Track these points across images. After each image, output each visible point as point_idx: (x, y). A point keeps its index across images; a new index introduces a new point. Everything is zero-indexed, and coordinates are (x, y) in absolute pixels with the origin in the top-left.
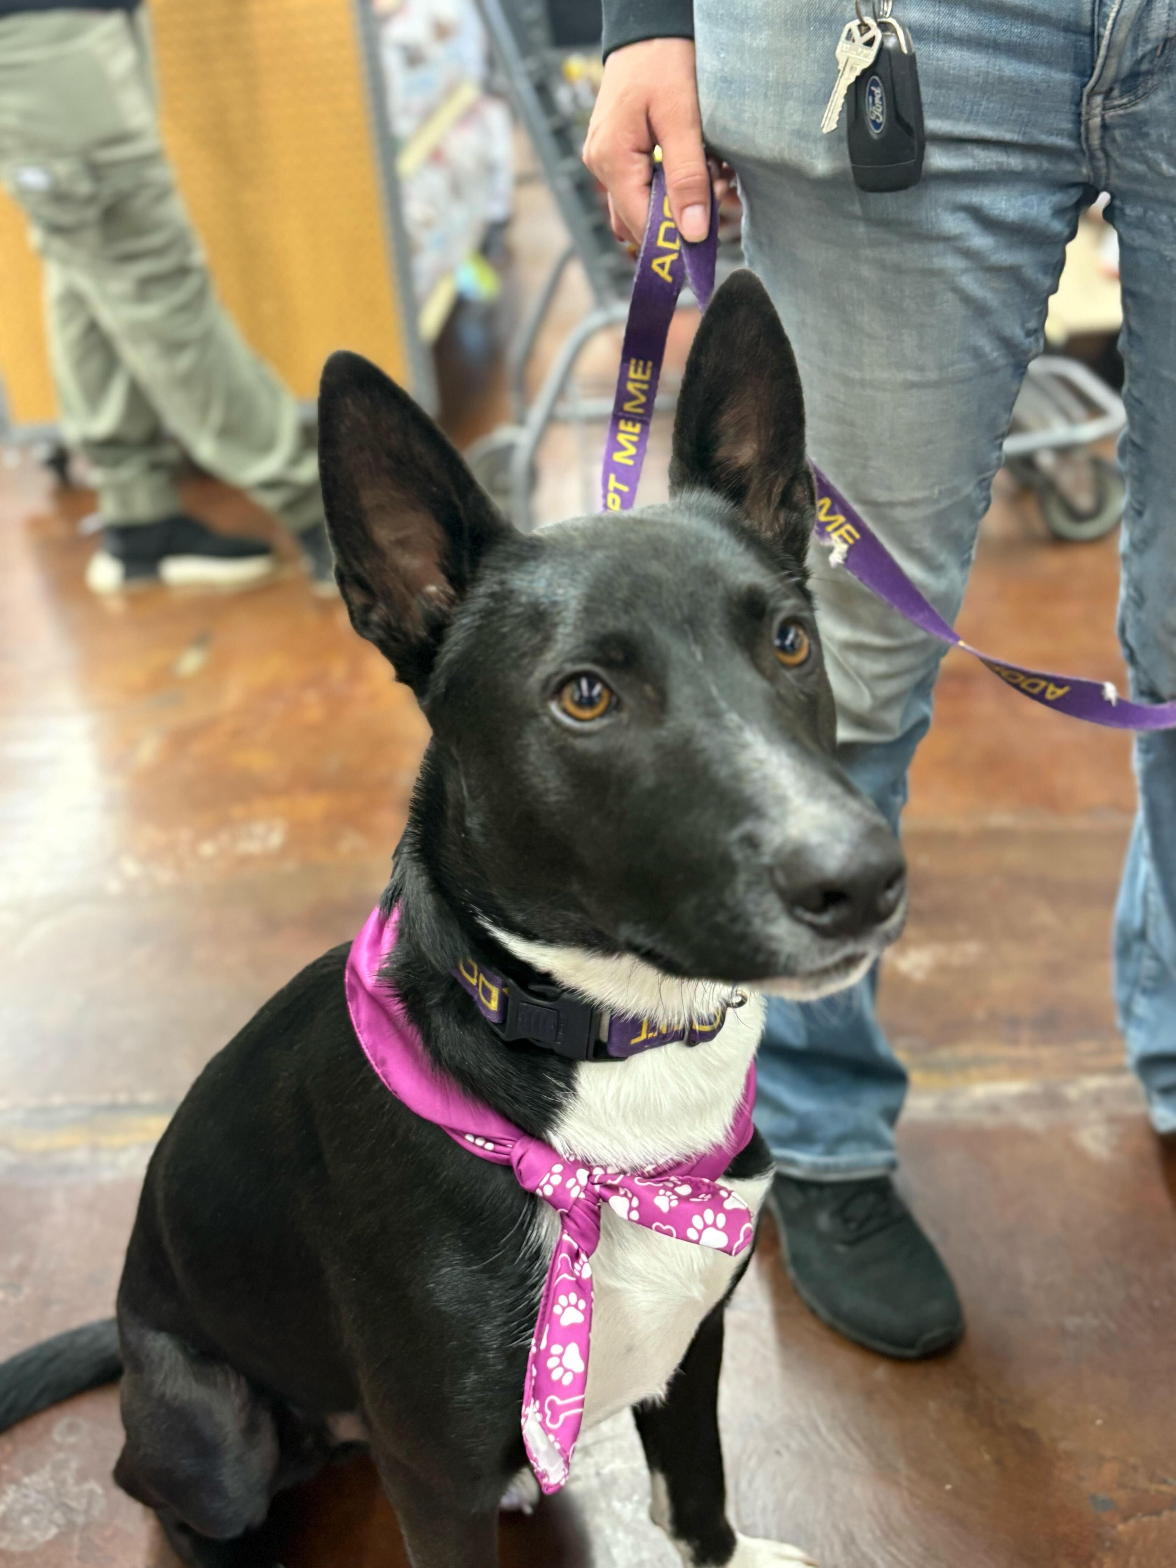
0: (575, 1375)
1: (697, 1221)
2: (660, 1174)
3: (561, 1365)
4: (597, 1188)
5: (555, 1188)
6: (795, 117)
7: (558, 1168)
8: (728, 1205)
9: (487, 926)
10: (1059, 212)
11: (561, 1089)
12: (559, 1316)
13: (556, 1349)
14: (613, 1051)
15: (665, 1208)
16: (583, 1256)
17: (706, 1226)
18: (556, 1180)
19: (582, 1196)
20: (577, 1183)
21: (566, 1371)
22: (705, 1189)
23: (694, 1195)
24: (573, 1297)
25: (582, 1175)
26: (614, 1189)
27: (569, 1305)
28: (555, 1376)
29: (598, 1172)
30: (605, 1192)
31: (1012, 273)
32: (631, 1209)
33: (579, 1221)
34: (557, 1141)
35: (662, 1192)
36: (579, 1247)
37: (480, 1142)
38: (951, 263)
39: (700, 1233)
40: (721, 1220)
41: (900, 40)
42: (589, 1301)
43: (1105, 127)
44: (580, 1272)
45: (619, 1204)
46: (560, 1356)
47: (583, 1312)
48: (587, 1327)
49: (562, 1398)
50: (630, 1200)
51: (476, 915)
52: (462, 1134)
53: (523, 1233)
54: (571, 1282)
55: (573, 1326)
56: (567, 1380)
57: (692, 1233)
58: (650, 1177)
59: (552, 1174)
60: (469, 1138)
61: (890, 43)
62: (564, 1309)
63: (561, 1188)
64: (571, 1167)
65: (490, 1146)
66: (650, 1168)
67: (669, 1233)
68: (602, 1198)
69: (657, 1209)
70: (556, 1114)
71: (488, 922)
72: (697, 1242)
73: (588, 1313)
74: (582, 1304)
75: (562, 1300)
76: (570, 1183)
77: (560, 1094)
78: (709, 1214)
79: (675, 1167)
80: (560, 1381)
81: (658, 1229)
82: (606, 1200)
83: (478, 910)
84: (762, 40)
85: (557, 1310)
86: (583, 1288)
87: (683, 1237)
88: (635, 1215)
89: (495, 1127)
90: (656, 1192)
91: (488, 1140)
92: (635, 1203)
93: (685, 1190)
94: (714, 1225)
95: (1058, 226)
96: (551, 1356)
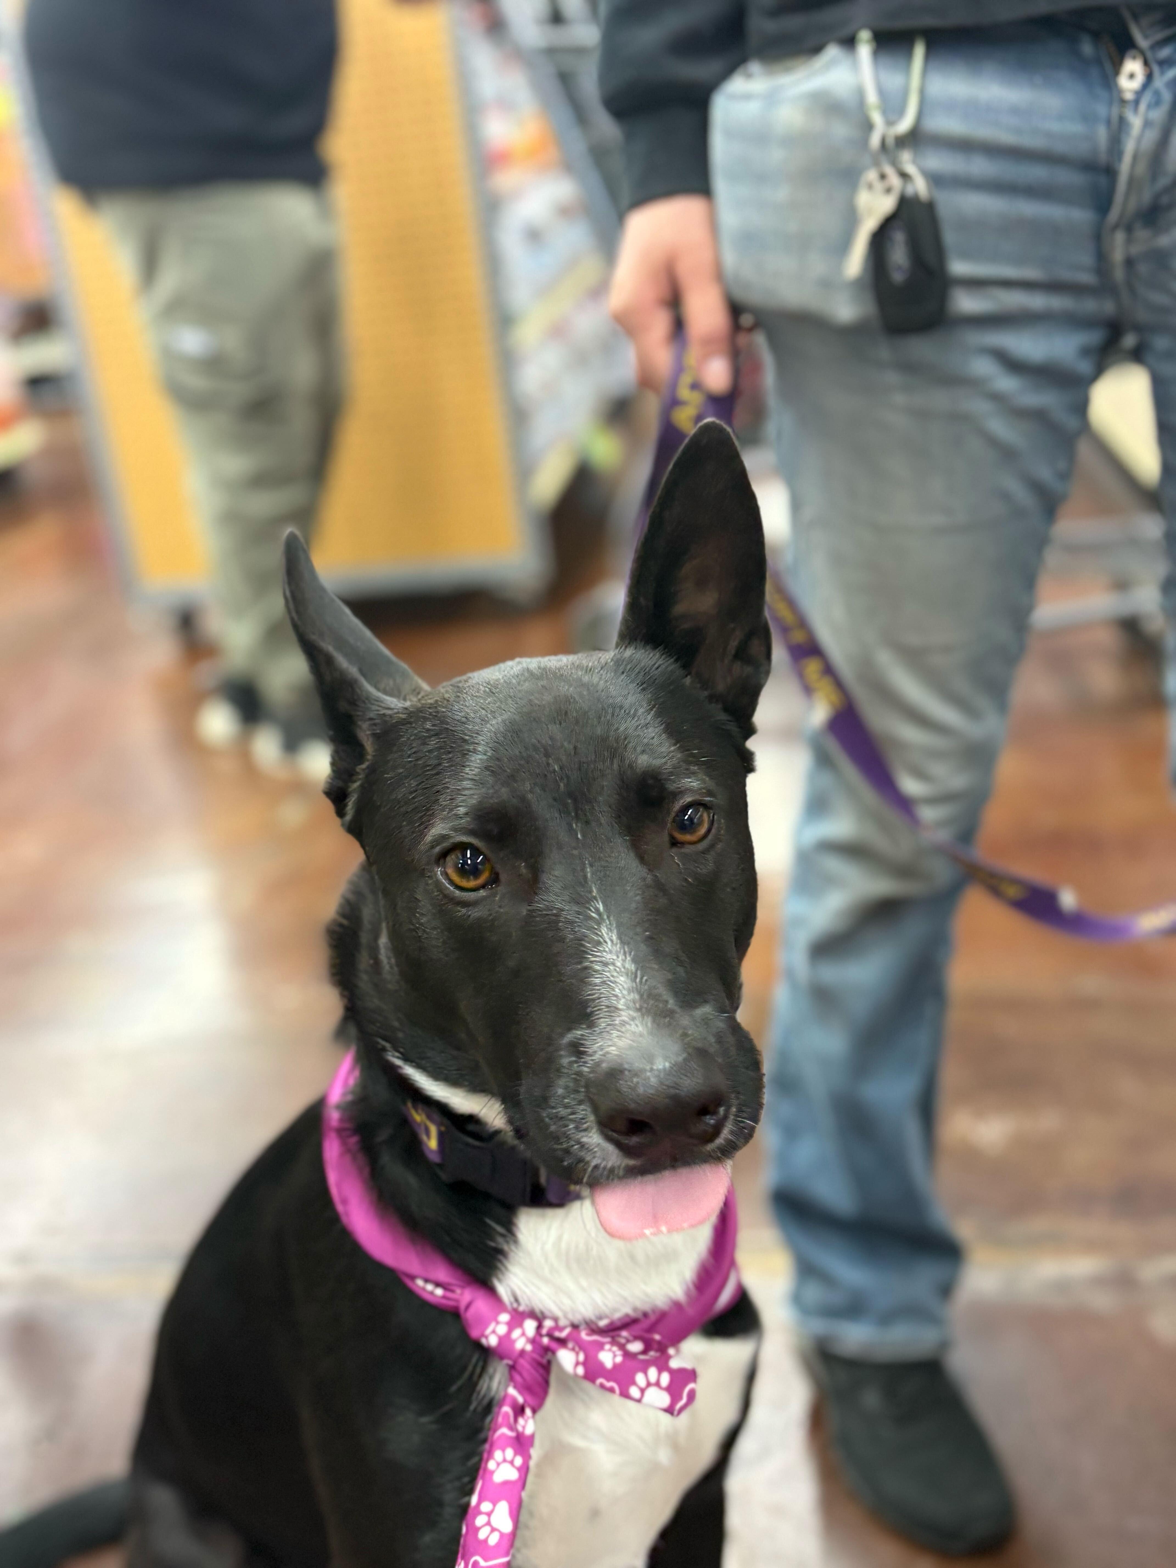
0: (502, 1535)
1: (640, 1379)
2: (612, 1331)
3: (488, 1523)
4: (545, 1340)
5: (501, 1339)
6: (818, 266)
7: (504, 1317)
8: (674, 1364)
9: (398, 1062)
10: (1085, 352)
11: (503, 1236)
12: (492, 1472)
13: (486, 1506)
14: (551, 1197)
15: (609, 1364)
16: (528, 1412)
17: (649, 1384)
18: (502, 1330)
19: (529, 1348)
20: (523, 1334)
21: (493, 1530)
22: (655, 1346)
23: (645, 1352)
24: (509, 1453)
25: (530, 1326)
26: (562, 1342)
27: (505, 1460)
28: (482, 1535)
29: (548, 1324)
30: (554, 1345)
31: (1039, 416)
32: (577, 1364)
33: (525, 1374)
34: (502, 1290)
35: (607, 1347)
36: (525, 1401)
37: (430, 1287)
38: (979, 407)
39: (643, 1391)
40: (665, 1379)
41: (920, 187)
42: (527, 1457)
43: (1129, 263)
44: (524, 1427)
45: (567, 1359)
46: (489, 1514)
47: (519, 1469)
48: (520, 1484)
49: (486, 1560)
50: (577, 1354)
51: (384, 1049)
52: (413, 1278)
53: (472, 1385)
54: (510, 1438)
55: (506, 1483)
56: (493, 1540)
57: (634, 1392)
58: (602, 1332)
59: (498, 1323)
60: (420, 1282)
61: (910, 191)
62: (498, 1464)
63: (505, 1339)
64: (518, 1317)
65: (439, 1292)
66: (603, 1323)
67: (611, 1390)
68: (547, 1350)
69: (601, 1365)
70: (500, 1261)
71: (398, 1058)
72: (639, 1401)
73: (524, 1470)
74: (519, 1461)
75: (498, 1455)
76: (516, 1333)
77: (500, 1240)
78: (653, 1372)
79: (628, 1323)
80: (485, 1541)
81: (602, 1386)
82: (554, 1352)
83: (387, 1045)
84: (782, 193)
85: (491, 1465)
86: (522, 1444)
87: (625, 1394)
88: (580, 1371)
89: (442, 1273)
90: (600, 1346)
91: (438, 1284)
92: (581, 1357)
93: (636, 1347)
94: (658, 1384)
95: (1085, 367)
96: (480, 1513)
